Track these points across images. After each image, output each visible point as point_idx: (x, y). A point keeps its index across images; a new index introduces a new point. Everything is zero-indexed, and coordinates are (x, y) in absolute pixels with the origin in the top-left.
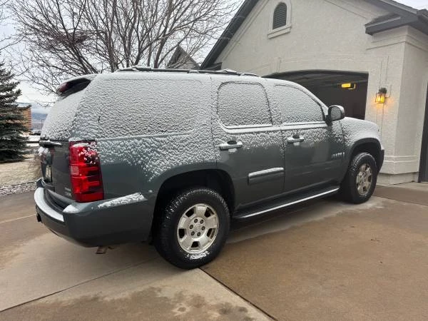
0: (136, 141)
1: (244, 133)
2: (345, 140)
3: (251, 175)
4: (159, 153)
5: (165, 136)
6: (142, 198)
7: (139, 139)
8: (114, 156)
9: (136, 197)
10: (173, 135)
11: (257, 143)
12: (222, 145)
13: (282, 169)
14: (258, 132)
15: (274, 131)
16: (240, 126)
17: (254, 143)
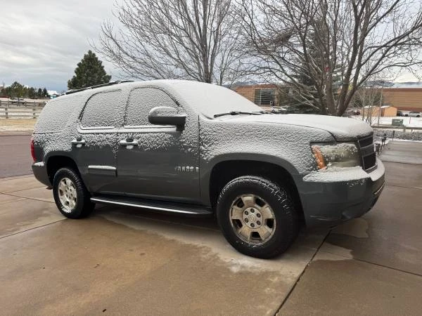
1: (89, 134)
3: (89, 167)
11: (94, 143)
12: (73, 141)
13: (114, 168)
15: (111, 134)
17: (93, 142)
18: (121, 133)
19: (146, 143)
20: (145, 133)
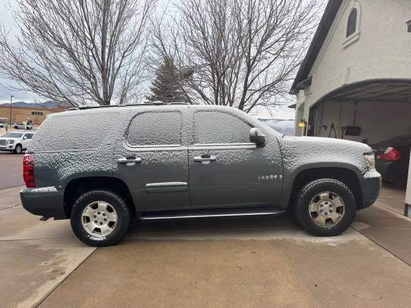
0: (56, 154)
1: (146, 151)
2: (283, 162)
3: (148, 185)
4: (69, 162)
5: (76, 152)
6: (55, 190)
7: (58, 153)
8: (41, 163)
9: (52, 189)
10: (82, 151)
11: (156, 160)
12: (120, 160)
13: (186, 183)
14: (161, 151)
15: (179, 151)
16: (146, 146)
17: (153, 160)
18: (193, 150)
19: (225, 158)
20: (223, 149)
